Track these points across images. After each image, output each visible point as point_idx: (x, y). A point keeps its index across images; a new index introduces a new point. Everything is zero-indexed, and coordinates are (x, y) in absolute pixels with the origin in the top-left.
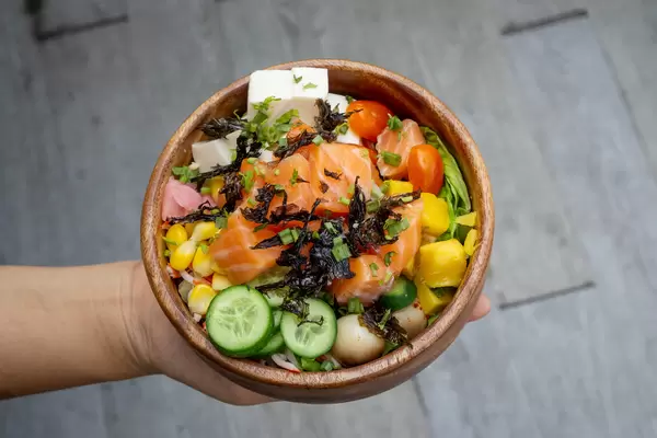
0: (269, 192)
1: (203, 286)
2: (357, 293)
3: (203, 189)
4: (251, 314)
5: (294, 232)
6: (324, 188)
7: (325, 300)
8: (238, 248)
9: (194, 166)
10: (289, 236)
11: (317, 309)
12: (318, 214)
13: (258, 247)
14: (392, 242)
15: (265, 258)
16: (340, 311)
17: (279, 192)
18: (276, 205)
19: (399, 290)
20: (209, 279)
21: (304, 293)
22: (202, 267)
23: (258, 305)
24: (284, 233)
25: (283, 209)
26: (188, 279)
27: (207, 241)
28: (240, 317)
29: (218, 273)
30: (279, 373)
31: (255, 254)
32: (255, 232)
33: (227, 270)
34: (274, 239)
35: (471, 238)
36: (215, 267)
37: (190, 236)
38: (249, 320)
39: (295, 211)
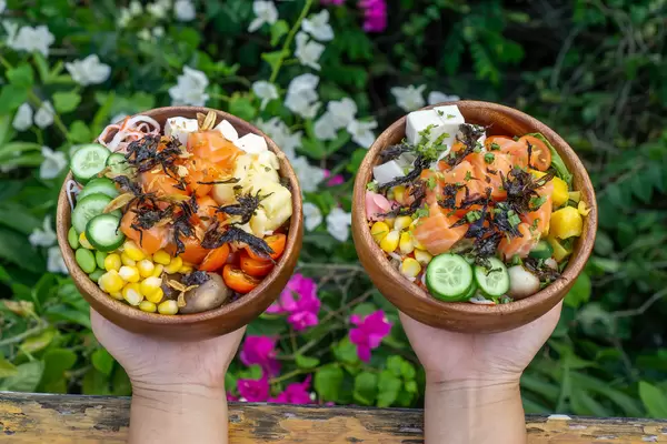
0: (450, 190)
1: (409, 260)
2: (520, 250)
3: (389, 196)
4: (458, 271)
5: (476, 214)
6: (488, 180)
7: (498, 258)
8: (437, 229)
9: (375, 182)
10: (472, 215)
11: (495, 264)
12: (485, 200)
13: (453, 226)
14: (536, 210)
15: (457, 234)
16: (509, 264)
17: (461, 187)
18: (460, 197)
19: (542, 247)
20: (412, 255)
21: (486, 255)
22: (406, 247)
23: (462, 264)
24: (469, 215)
25: (467, 198)
26: (396, 256)
27: (406, 230)
28: (450, 274)
29: (419, 250)
30: (481, 307)
31: (452, 231)
32: (448, 216)
33: (429, 245)
34: (462, 220)
35: (582, 205)
36: (418, 246)
37: (391, 228)
38: (457, 275)
39: (477, 197)
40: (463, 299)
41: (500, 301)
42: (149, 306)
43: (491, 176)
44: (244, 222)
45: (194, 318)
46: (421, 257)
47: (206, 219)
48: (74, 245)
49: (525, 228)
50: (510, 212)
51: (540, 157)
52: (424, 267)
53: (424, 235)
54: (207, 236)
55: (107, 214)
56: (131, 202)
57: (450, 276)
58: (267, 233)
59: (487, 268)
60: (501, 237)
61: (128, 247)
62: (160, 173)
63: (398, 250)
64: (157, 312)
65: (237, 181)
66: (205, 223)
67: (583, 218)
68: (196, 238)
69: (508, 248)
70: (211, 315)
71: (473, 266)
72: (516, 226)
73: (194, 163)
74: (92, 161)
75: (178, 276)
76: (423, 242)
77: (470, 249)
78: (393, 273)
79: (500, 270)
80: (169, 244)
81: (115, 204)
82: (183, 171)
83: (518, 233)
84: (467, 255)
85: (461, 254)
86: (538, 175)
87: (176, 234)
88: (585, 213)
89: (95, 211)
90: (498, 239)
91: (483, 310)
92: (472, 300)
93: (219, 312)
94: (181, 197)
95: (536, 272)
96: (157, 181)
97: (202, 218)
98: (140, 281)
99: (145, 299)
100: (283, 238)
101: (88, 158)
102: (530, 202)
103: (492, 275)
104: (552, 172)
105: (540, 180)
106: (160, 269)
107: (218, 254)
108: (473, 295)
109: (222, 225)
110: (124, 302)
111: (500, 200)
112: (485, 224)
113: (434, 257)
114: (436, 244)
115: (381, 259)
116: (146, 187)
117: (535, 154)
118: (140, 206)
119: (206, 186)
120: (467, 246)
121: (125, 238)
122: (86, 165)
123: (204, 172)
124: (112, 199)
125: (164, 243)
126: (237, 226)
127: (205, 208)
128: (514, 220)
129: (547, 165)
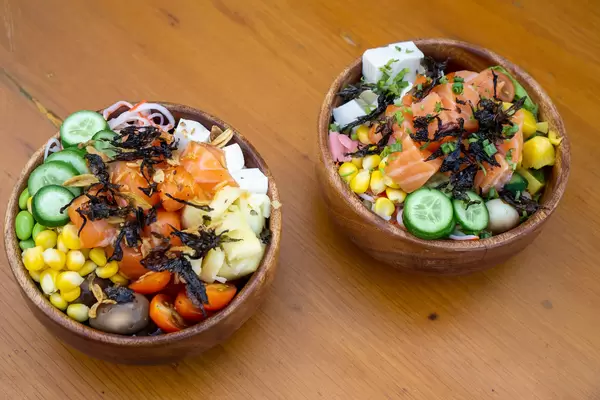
0: (421, 124)
1: (382, 200)
2: (495, 183)
3: (353, 136)
4: (437, 206)
5: (450, 145)
6: (459, 111)
7: (475, 192)
8: (413, 164)
9: (337, 124)
10: (447, 147)
11: (473, 197)
12: (458, 131)
13: (428, 160)
15: (433, 167)
16: (485, 198)
17: (432, 118)
18: (433, 128)
19: (516, 180)
20: (384, 194)
21: (464, 188)
22: (377, 186)
23: (440, 199)
24: (443, 146)
25: (440, 129)
26: (367, 198)
27: (377, 168)
28: (429, 210)
29: (392, 189)
30: (464, 243)
31: (428, 164)
32: (421, 149)
33: (402, 183)
34: (436, 153)
35: (552, 135)
36: (390, 183)
37: (360, 168)
38: (437, 210)
39: (450, 127)
40: (444, 236)
41: (481, 235)
42: (58, 301)
43: (461, 106)
44: (196, 257)
45: (97, 335)
46: (394, 196)
47: (158, 236)
48: (22, 205)
49: (500, 158)
50: (486, 142)
51: (504, 89)
52: (400, 206)
53: (398, 171)
54: (152, 255)
55: (65, 188)
56: (93, 185)
57: (430, 212)
58: (219, 279)
59: (466, 201)
60: (476, 169)
61: (67, 231)
62: (136, 168)
63: (369, 191)
64: (65, 311)
65: (210, 209)
66: (156, 241)
67: (555, 147)
68: (140, 251)
69: (484, 180)
70: (115, 340)
71: (452, 200)
72: (493, 157)
73: (175, 173)
74: (84, 129)
75: (105, 283)
76: (395, 179)
77: (446, 184)
78: (367, 214)
79: (479, 203)
80: (109, 246)
81: (77, 181)
82: (159, 176)
83: (495, 163)
84: (444, 190)
85: (438, 188)
86: (507, 106)
87: (120, 239)
88: (557, 142)
89: (55, 179)
90: (474, 170)
91: (466, 247)
92: (452, 236)
93: (126, 341)
94: (143, 203)
95: (514, 204)
96: (128, 176)
97: (154, 233)
98: (62, 271)
99: (59, 292)
100: (231, 291)
101: (82, 124)
102: (504, 131)
103: (471, 210)
104: (518, 103)
105: (509, 110)
106: (90, 267)
107: (154, 279)
108: (453, 232)
109: (172, 249)
110: (37, 285)
111: (473, 130)
112: (460, 155)
113: (408, 195)
114: (411, 180)
115: (353, 200)
116: (115, 177)
117: (500, 85)
118: (100, 194)
119: (176, 203)
120: (441, 182)
121: (68, 221)
122: (75, 131)
123: (180, 187)
124: (78, 174)
125: (104, 243)
126: (187, 257)
127: (162, 224)
128: (490, 149)
129: (511, 97)
